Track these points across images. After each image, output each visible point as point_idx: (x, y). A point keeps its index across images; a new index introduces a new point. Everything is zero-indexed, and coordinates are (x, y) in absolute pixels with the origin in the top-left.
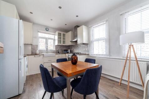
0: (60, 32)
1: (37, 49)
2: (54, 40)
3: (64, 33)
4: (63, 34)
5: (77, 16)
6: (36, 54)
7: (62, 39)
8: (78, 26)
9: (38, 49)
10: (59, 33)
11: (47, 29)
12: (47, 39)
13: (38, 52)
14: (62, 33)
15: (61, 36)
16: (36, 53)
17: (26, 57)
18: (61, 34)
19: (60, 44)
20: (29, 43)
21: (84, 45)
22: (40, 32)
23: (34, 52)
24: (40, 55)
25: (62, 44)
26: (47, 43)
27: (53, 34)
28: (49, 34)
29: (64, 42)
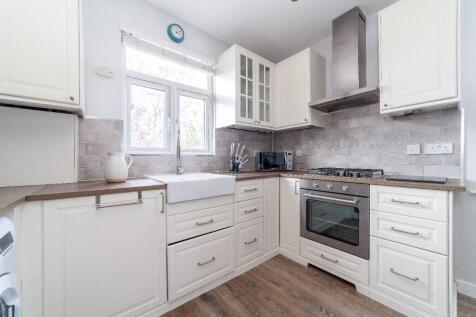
0: (248, 54)
1: (119, 150)
2: (212, 100)
3: (266, 63)
4: (261, 67)
6: (111, 186)
7: (256, 89)
9: (124, 145)
10: (243, 58)
11: (176, 32)
12: (173, 92)
14: (257, 60)
15: (250, 74)
16: (115, 177)
18: (250, 62)
23: (94, 165)
24: (139, 190)
25: (257, 121)
26: (172, 112)
27: (204, 67)
28: (185, 61)
29: (264, 111)
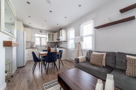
2: (46, 38)
3: (53, 34)
5: (58, 24)
6: (34, 48)
7: (51, 37)
8: (61, 29)
9: (35, 44)
10: (49, 34)
11: (41, 31)
12: (41, 38)
13: (34, 46)
15: (50, 35)
17: (27, 50)
18: (50, 34)
19: (50, 41)
20: (29, 41)
21: (64, 42)
22: (36, 34)
23: (32, 46)
24: (36, 48)
25: (51, 41)
26: (41, 41)
27: (45, 35)
28: (42, 34)
29: (53, 40)
